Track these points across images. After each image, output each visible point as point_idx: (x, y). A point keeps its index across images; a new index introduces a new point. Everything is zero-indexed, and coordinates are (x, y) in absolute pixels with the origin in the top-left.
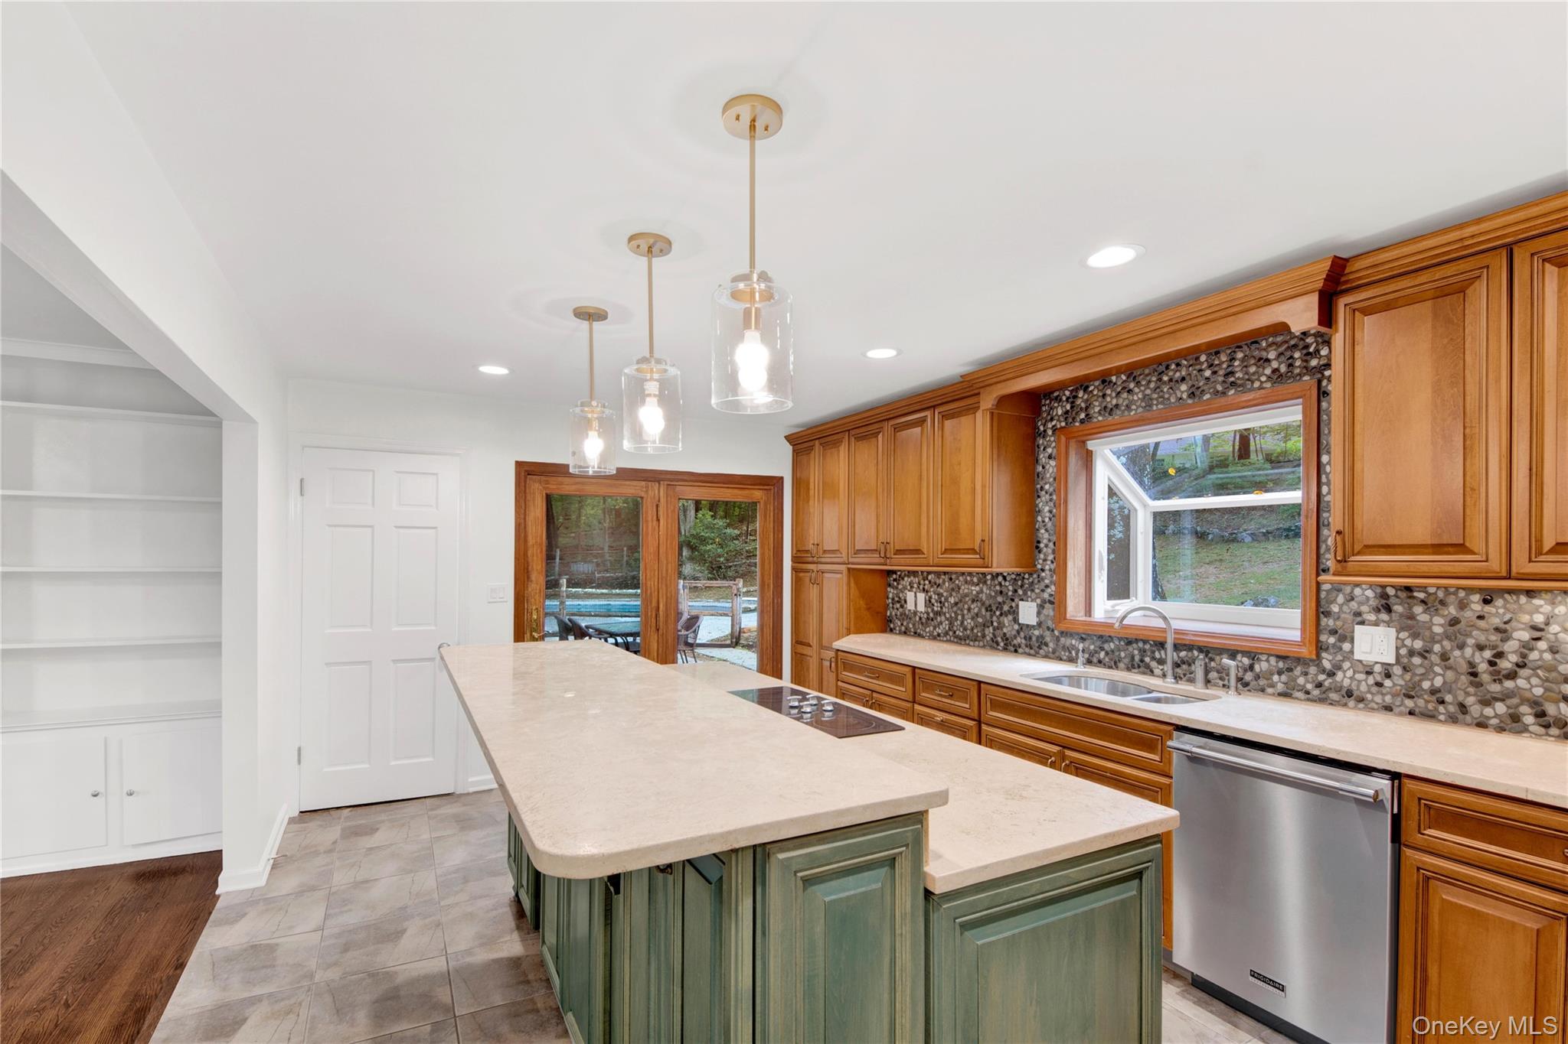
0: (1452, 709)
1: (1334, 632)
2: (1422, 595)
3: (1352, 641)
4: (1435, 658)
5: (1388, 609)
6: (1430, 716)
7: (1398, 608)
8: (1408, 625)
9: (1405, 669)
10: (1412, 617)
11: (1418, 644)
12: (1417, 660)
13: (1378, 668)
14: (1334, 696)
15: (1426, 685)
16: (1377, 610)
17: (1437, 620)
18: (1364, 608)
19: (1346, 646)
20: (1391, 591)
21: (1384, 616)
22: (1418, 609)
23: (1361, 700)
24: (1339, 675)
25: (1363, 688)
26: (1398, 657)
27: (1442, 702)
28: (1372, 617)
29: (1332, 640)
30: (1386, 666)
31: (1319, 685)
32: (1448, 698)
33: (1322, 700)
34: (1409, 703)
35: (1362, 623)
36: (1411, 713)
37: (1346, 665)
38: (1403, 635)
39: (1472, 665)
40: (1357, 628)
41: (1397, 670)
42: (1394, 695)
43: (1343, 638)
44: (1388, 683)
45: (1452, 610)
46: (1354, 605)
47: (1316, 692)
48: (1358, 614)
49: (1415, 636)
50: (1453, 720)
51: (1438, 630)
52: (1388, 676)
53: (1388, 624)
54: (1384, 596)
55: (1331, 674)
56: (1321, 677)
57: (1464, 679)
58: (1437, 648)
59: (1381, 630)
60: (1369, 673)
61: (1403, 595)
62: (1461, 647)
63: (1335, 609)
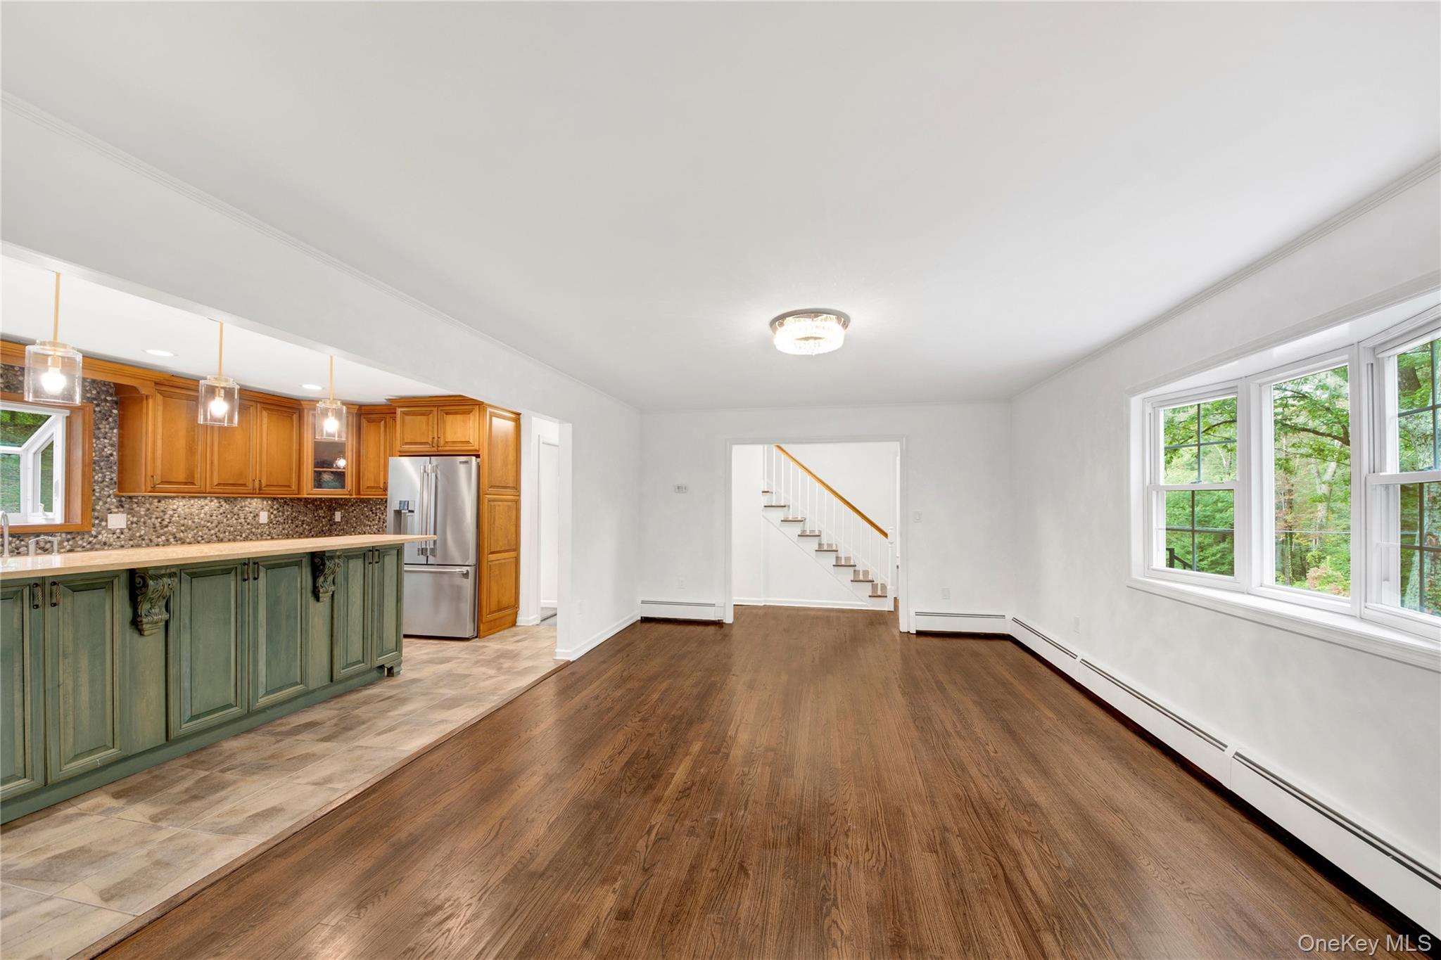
0: (147, 541)
1: (97, 518)
2: (136, 500)
3: (106, 521)
4: (141, 524)
5: (122, 507)
6: (139, 546)
7: (127, 506)
8: (131, 512)
9: (129, 529)
10: (132, 509)
11: (135, 519)
12: (134, 525)
13: (118, 531)
14: (97, 546)
15: (138, 534)
16: (117, 507)
17: (142, 509)
18: (112, 507)
19: (104, 524)
20: (123, 499)
21: (122, 510)
22: (135, 506)
23: (110, 545)
24: (100, 537)
25: (112, 540)
26: (127, 525)
27: (143, 539)
28: (116, 510)
29: (97, 522)
30: (121, 529)
31: (90, 543)
32: (146, 538)
33: (92, 549)
34: (131, 543)
35: (111, 513)
36: (132, 546)
37: (103, 532)
38: (129, 516)
39: (154, 524)
40: (109, 515)
41: (126, 531)
42: (125, 541)
43: (102, 520)
44: (122, 536)
45: (148, 505)
46: (107, 505)
47: (89, 546)
48: (109, 509)
49: (133, 516)
50: (148, 545)
51: (143, 513)
52: (122, 533)
53: (123, 512)
54: (120, 501)
55: (96, 537)
56: (91, 539)
57: (152, 530)
58: (142, 520)
59: (120, 515)
60: (114, 534)
61: (129, 500)
62: (150, 518)
63: (98, 508)
